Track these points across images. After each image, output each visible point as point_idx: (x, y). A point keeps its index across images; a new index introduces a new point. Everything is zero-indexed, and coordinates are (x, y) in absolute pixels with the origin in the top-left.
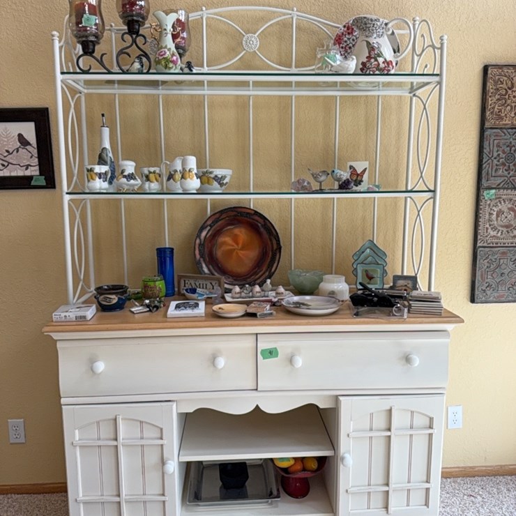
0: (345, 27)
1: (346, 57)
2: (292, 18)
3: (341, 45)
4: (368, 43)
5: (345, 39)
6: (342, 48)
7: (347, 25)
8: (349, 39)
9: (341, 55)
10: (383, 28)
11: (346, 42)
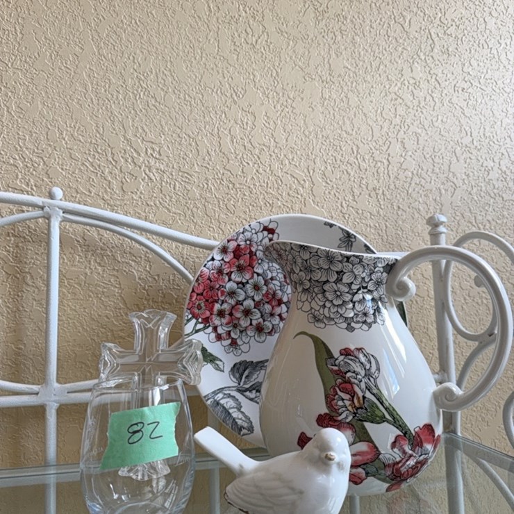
0: (224, 250)
1: (234, 343)
2: (48, 218)
3: (217, 307)
4: (322, 350)
5: (230, 286)
6: (221, 314)
7: (232, 245)
8: (242, 285)
9: (219, 338)
10: (378, 283)
11: (232, 294)
